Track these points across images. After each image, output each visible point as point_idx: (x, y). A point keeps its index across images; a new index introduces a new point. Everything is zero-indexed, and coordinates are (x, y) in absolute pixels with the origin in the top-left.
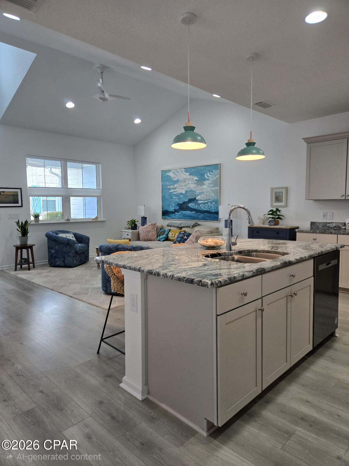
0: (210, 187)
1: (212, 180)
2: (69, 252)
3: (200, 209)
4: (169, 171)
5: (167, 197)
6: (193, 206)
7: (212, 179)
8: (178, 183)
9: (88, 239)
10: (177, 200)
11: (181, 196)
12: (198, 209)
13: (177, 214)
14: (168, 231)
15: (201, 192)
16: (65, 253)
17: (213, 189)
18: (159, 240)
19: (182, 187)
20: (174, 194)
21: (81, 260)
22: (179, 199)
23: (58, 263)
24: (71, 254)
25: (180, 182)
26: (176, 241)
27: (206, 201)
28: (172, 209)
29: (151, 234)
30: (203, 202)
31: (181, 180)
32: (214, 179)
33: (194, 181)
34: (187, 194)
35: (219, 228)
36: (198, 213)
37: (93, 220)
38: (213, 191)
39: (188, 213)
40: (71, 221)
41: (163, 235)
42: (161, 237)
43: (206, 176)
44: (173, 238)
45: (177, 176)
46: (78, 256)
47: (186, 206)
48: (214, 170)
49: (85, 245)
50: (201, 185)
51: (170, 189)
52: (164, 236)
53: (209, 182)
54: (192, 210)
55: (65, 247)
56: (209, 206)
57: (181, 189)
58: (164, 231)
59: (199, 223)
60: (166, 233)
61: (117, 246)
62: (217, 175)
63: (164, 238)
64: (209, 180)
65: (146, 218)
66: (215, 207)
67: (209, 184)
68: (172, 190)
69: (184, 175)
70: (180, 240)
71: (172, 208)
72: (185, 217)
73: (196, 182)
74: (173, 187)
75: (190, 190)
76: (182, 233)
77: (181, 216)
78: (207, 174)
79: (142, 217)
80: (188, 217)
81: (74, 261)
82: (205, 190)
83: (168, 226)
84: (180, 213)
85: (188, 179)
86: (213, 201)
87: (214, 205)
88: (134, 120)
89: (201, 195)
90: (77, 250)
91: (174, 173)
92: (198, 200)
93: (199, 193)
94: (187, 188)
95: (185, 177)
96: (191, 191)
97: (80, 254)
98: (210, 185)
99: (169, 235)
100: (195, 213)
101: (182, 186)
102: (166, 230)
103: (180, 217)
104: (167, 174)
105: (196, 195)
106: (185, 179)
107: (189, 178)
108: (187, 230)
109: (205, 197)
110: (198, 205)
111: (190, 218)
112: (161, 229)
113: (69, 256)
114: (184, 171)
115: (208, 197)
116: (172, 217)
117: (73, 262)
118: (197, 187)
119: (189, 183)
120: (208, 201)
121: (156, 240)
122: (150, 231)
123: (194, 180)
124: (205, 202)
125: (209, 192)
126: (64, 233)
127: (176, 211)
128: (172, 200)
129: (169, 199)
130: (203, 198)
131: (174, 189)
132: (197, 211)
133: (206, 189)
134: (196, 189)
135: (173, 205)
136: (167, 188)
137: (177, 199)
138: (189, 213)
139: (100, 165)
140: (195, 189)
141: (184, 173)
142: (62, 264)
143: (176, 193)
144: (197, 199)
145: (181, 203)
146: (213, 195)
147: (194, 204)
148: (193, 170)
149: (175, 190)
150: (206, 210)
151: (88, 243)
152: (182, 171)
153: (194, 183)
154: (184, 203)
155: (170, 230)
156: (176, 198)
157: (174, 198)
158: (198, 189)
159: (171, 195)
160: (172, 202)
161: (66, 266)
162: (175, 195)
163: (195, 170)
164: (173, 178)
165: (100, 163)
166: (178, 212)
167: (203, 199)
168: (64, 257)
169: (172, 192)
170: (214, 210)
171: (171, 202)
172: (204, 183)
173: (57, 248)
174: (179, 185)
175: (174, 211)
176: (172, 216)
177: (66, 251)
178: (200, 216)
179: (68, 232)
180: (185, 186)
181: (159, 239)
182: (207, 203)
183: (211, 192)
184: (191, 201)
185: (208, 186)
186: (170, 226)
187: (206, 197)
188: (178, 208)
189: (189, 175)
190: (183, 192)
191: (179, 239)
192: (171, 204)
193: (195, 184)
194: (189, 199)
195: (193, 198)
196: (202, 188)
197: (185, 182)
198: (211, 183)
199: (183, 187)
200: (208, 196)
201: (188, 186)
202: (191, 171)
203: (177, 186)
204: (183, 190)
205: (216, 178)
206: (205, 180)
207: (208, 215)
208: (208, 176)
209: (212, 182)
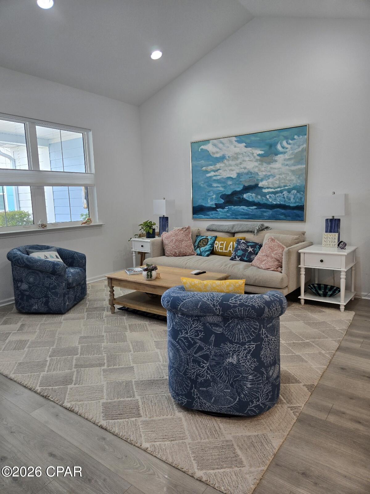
0: (287, 165)
1: (292, 154)
2: (55, 286)
3: (266, 202)
4: (207, 142)
5: (202, 185)
6: (253, 198)
7: (291, 152)
8: (222, 162)
9: (83, 257)
10: (222, 189)
11: (230, 183)
12: (261, 202)
13: (222, 212)
14: (214, 238)
15: (269, 174)
16: (48, 288)
17: (293, 168)
18: (200, 255)
19: (230, 168)
20: (215, 180)
21: (75, 296)
22: (225, 187)
23: (35, 307)
24: (61, 290)
25: (226, 159)
26: (235, 257)
27: (279, 189)
28: (211, 203)
29: (184, 244)
30: (273, 190)
31: (228, 157)
32: (296, 151)
33: (254, 157)
34: (240, 178)
35: (305, 232)
36: (261, 208)
37: (83, 225)
38: (293, 171)
39: (243, 208)
40: (48, 228)
41: (204, 245)
42: (202, 249)
43: (279, 147)
44: (224, 251)
45: (220, 149)
46: (71, 291)
47: (239, 198)
48: (296, 137)
49: (81, 270)
50: (269, 163)
51: (207, 172)
52: (208, 247)
53: (287, 156)
54: (249, 204)
55: (47, 277)
56: (284, 198)
57: (228, 171)
58: (205, 239)
59: (266, 224)
60: (209, 243)
61: (222, 301)
62: (303, 145)
63: (208, 251)
64: (286, 154)
65: (167, 218)
66: (297, 197)
67: (285, 160)
68: (212, 174)
69: (235, 147)
70: (243, 254)
71: (211, 201)
72: (236, 215)
73: (259, 158)
74: (214, 169)
75: (246, 171)
76: (243, 243)
77: (228, 214)
78: (281, 144)
79: (160, 218)
80: (241, 215)
81: (66, 302)
82: (276, 171)
83: (208, 230)
84: (225, 210)
85: (242, 154)
86: (294, 189)
87: (295, 195)
88: (151, 54)
89: (269, 179)
90: (70, 281)
91: (215, 145)
92: (262, 188)
93: (265, 176)
94: (241, 168)
95: (237, 150)
96: (249, 173)
97: (74, 287)
98: (288, 163)
99: (215, 246)
100: (256, 209)
101: (230, 165)
102: (209, 238)
103: (226, 215)
104: (202, 147)
105: (257, 180)
106: (237, 154)
107: (245, 152)
108: (249, 237)
109: (278, 182)
110: (262, 196)
111: (247, 217)
112: (197, 236)
113: (56, 294)
114: (236, 141)
115: (282, 183)
116: (212, 216)
117: (65, 304)
118: (260, 166)
119: (243, 161)
120: (282, 188)
121: (194, 254)
122: (183, 240)
123: (255, 155)
124: (276, 190)
125: (284, 174)
126: (41, 250)
127: (218, 206)
128: (211, 189)
129: (206, 187)
130: (272, 183)
131: (215, 171)
132: (259, 205)
133: (280, 168)
134: (259, 170)
135: (214, 197)
136: (202, 170)
137: (222, 187)
138: (244, 210)
139: (90, 134)
140: (256, 170)
141: (236, 144)
142: (43, 309)
143: (219, 177)
144: (259, 185)
145: (229, 192)
146: (293, 178)
147: (254, 195)
148: (253, 138)
149: (217, 173)
150: (278, 203)
151: (84, 265)
152: (231, 142)
153: (254, 160)
154: (235, 193)
155: (216, 237)
156: (219, 185)
157: (215, 185)
158: (263, 169)
159: (209, 182)
160: (211, 192)
161: (51, 312)
162: (218, 181)
163: (258, 139)
164: (214, 153)
165: (90, 130)
166: (223, 208)
167: (273, 185)
168: (46, 296)
169: (211, 177)
170: (295, 203)
171: (209, 192)
172: (276, 159)
173: (31, 280)
174: (225, 164)
175: (215, 206)
176: (212, 214)
177: (49, 286)
178: (265, 214)
179: (47, 248)
180: (237, 165)
181: (199, 252)
182: (281, 192)
183: (290, 174)
184: (247, 189)
185: (282, 164)
186: (213, 231)
187: (280, 181)
188: (222, 201)
189: (246, 147)
190: (232, 176)
191: (240, 253)
192: (210, 196)
193: (257, 160)
194: (244, 186)
195: (252, 184)
196: (271, 168)
197: (236, 158)
198: (289, 159)
199: (233, 168)
200: (283, 181)
201: (242, 166)
202: (248, 141)
203: (220, 167)
204: (232, 172)
205: (300, 149)
206: (277, 153)
207: (283, 211)
208: (283, 147)
209: (293, 156)
